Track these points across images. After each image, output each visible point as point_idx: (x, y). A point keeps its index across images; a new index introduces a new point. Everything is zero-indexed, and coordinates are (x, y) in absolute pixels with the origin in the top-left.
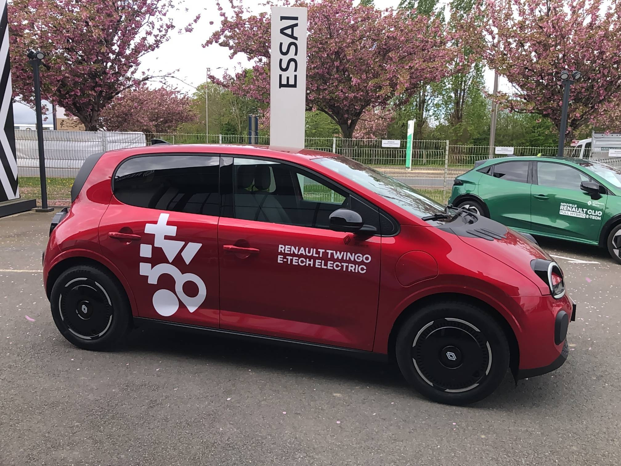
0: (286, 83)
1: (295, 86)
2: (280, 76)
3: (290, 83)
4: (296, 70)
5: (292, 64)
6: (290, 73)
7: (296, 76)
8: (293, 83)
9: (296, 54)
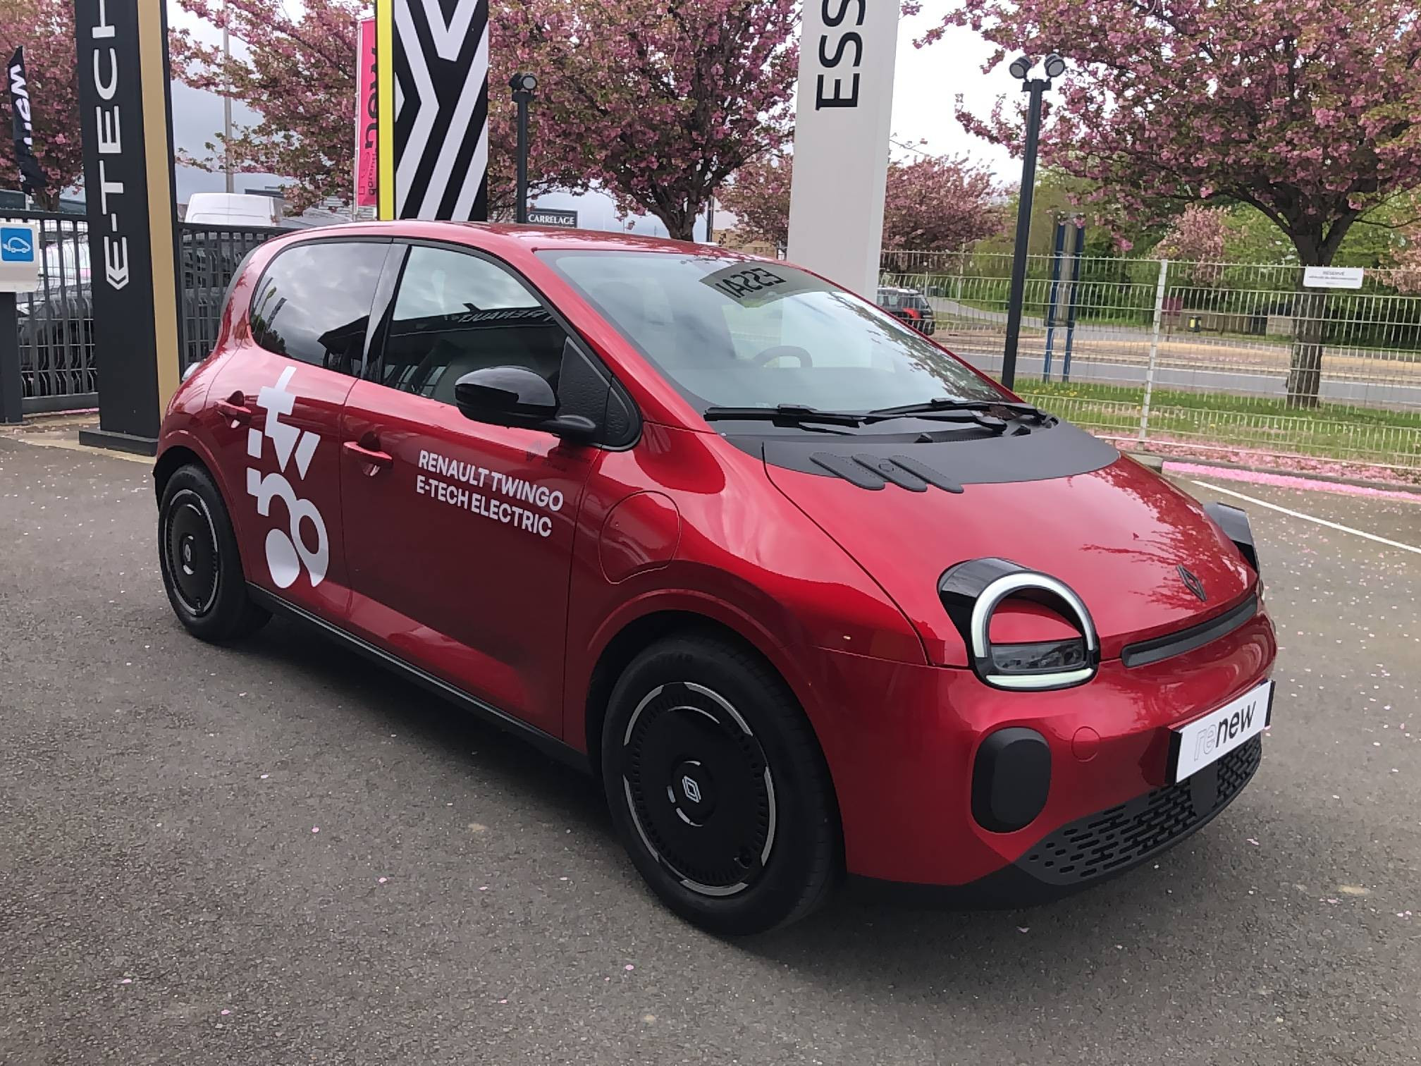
0: (832, 97)
1: (852, 102)
2: (821, 78)
3: (841, 97)
4: (857, 63)
5: (851, 46)
6: (845, 70)
7: (856, 77)
8: (850, 96)
9: (860, 22)
